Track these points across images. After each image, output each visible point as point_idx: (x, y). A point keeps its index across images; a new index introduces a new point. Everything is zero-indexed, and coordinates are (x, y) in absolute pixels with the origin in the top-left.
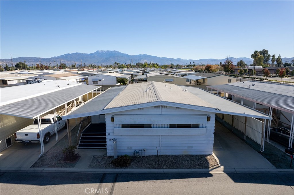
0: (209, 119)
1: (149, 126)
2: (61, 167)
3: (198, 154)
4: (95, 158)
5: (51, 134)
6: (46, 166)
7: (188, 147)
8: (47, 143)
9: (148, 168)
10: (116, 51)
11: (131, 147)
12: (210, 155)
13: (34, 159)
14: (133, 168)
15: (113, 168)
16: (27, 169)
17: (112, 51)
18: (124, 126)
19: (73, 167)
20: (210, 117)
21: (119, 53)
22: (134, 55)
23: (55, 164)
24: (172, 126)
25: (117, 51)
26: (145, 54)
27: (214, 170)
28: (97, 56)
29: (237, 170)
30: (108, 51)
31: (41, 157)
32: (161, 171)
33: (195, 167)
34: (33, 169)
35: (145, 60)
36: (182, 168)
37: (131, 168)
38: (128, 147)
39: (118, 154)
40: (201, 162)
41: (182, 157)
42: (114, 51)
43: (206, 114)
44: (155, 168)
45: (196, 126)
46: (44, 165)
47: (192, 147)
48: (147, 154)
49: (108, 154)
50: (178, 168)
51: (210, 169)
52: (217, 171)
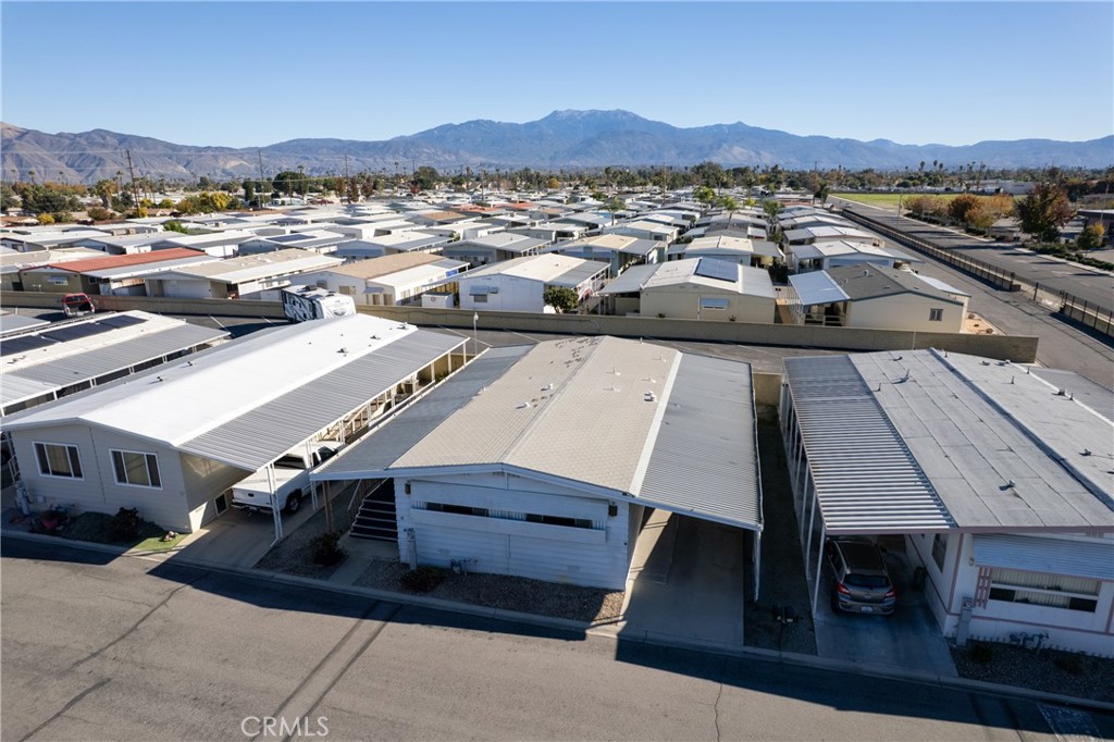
0: (613, 511)
1: (482, 513)
2: (306, 575)
3: (593, 584)
4: (376, 563)
5: (304, 493)
6: (280, 570)
7: (570, 567)
8: (294, 513)
9: (467, 601)
10: (625, 113)
11: (448, 551)
12: (619, 591)
13: (262, 550)
14: (438, 597)
15: (400, 591)
16: (246, 571)
17: (607, 114)
18: (432, 507)
19: (327, 578)
20: (616, 508)
21: (635, 118)
22: (693, 126)
23: (297, 566)
24: (531, 518)
25: (628, 110)
26: (740, 123)
27: (599, 628)
28: (551, 132)
29: (650, 635)
30: (593, 113)
31: (275, 547)
32: (490, 611)
33: (563, 615)
34: (255, 571)
35: (736, 148)
36: (536, 613)
37: (433, 596)
38: (441, 550)
39: (420, 561)
40: (585, 604)
41: (554, 585)
42: (618, 112)
43: (606, 501)
44: (480, 604)
45: (586, 524)
46: (276, 567)
47: (579, 568)
48: (480, 569)
49: (403, 560)
50: (526, 611)
51: (594, 623)
52: (606, 631)
